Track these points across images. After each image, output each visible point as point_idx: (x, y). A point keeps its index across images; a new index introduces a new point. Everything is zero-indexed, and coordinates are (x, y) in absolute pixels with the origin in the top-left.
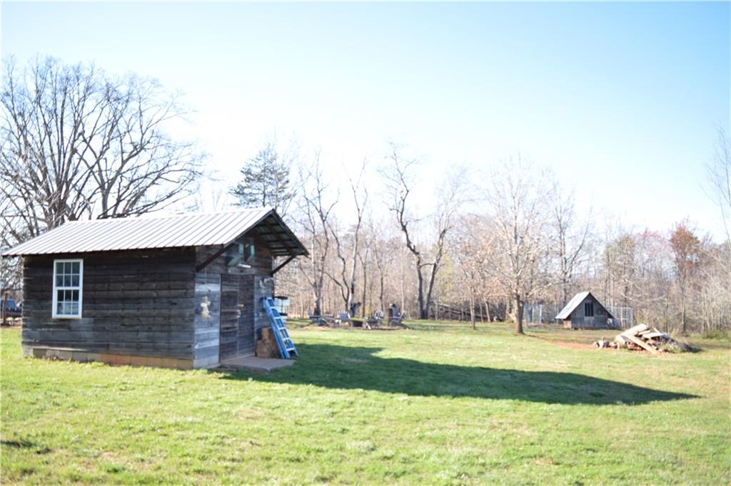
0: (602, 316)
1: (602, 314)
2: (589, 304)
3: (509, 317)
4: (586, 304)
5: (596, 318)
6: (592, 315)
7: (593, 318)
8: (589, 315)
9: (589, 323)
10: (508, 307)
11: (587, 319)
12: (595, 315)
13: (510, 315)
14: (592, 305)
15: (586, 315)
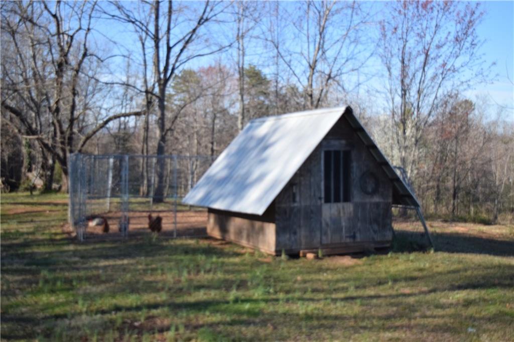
0: (376, 199)
1: (375, 192)
2: (337, 153)
3: (28, 178)
4: (327, 154)
5: (356, 206)
6: (347, 199)
7: (349, 207)
8: (337, 200)
9: (338, 229)
10: (26, 163)
11: (329, 211)
12: (357, 197)
13: (30, 175)
14: (347, 154)
15: (328, 200)
